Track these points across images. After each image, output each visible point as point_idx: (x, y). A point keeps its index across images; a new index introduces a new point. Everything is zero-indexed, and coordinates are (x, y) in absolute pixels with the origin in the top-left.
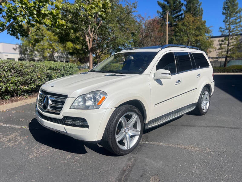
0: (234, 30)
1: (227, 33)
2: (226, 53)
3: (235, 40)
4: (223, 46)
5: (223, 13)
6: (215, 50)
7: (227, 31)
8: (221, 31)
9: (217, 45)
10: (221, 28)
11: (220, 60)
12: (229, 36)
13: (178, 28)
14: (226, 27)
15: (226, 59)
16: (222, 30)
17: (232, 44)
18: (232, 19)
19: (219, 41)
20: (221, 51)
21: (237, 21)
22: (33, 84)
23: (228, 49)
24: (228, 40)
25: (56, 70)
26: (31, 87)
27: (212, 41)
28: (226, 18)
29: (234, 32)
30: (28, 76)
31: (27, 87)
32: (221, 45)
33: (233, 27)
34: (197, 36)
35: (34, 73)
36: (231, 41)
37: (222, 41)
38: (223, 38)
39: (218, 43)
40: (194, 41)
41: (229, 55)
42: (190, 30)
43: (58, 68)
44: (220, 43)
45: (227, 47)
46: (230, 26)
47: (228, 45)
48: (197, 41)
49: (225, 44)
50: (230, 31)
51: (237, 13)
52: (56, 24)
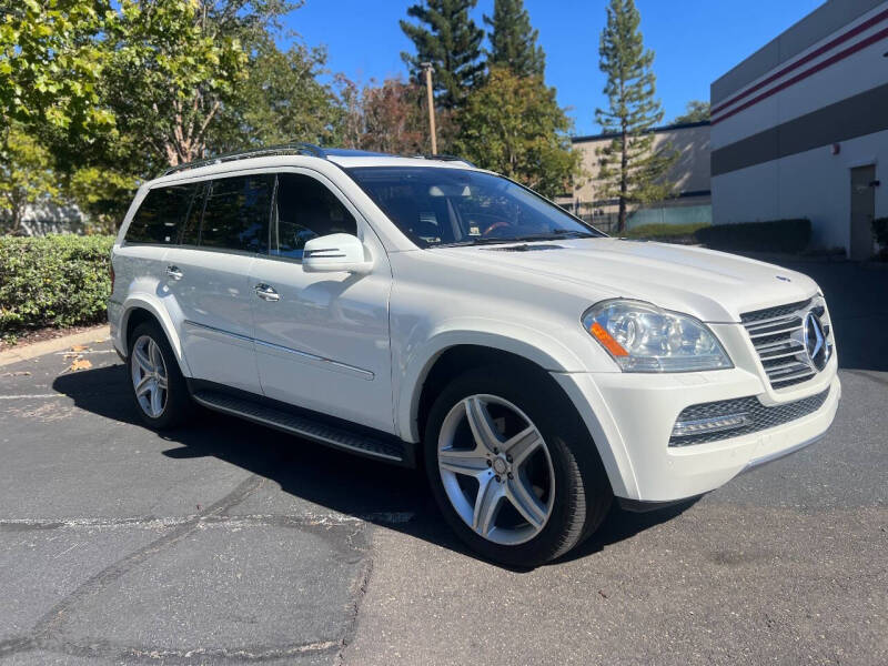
0: (638, 116)
1: (617, 126)
2: (620, 188)
3: (640, 147)
4: (609, 166)
5: (603, 67)
6: (590, 180)
7: (618, 121)
8: (599, 122)
9: (594, 165)
10: (598, 112)
11: (607, 210)
12: (623, 134)
13: (470, 111)
14: (613, 108)
15: (622, 209)
16: (603, 118)
17: (634, 160)
18: (627, 83)
19: (597, 153)
20: (605, 181)
21: (645, 89)
22: (30, 303)
23: (624, 176)
24: (623, 148)
25: (92, 259)
26: (28, 311)
27: (575, 154)
28: (611, 81)
29: (636, 125)
30: (17, 279)
31: (17, 312)
32: (603, 163)
33: (634, 110)
34: (531, 137)
35: (32, 269)
36: (630, 152)
37: (607, 151)
38: (607, 143)
39: (595, 159)
40: (524, 154)
41: (628, 194)
42: (507, 117)
43: (101, 251)
44: (601, 157)
45: (621, 171)
46: (623, 107)
47: (624, 163)
48: (531, 154)
49: (612, 162)
50: (624, 121)
51: (639, 65)
52: (85, 124)
